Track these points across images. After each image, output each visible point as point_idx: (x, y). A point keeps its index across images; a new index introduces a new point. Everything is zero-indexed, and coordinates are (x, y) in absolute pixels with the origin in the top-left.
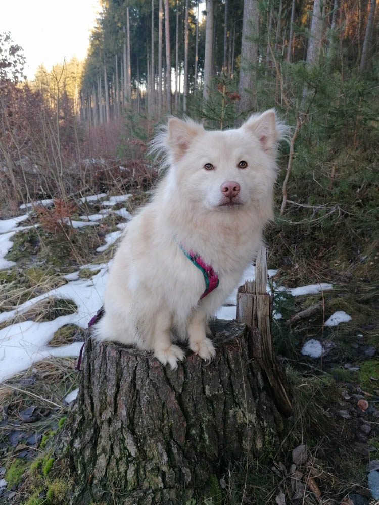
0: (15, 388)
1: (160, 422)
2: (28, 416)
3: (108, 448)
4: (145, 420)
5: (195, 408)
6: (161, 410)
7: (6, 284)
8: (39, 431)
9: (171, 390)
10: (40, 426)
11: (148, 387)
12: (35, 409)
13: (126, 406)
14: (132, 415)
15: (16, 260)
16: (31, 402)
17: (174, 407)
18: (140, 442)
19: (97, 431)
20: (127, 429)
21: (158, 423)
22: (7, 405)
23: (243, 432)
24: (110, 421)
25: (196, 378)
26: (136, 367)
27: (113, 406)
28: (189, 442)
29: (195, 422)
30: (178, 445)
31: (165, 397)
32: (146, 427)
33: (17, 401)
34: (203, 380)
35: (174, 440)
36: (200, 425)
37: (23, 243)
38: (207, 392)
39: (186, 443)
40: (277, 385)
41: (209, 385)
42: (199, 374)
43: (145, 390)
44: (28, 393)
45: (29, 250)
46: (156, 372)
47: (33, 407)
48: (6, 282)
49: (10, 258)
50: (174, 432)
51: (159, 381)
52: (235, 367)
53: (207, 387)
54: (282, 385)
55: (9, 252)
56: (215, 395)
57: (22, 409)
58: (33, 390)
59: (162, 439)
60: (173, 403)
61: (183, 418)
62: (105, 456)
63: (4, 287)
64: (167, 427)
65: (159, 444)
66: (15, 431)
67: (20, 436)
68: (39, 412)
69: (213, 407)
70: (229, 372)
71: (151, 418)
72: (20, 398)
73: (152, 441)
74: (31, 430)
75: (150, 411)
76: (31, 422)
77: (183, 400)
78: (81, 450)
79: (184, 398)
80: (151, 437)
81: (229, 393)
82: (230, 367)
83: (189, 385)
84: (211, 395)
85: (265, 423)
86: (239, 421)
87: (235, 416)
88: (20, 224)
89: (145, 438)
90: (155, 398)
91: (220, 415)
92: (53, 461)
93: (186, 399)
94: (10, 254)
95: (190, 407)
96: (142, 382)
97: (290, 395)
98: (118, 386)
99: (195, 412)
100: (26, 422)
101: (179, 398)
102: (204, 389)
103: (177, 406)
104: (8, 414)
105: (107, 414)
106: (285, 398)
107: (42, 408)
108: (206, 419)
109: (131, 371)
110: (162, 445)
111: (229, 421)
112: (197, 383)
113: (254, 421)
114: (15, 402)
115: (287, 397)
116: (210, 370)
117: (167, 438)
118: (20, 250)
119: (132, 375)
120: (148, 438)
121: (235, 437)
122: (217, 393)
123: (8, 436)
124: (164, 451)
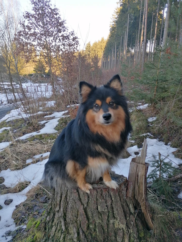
0: (41, 186)
1: (76, 218)
2: (43, 200)
3: (57, 224)
4: (69, 216)
5: (92, 215)
6: (77, 213)
7: (52, 140)
8: (44, 208)
9: (81, 204)
10: (46, 205)
11: (72, 201)
12: (46, 197)
13: (63, 207)
14: (65, 212)
15: (58, 130)
16: (45, 194)
17: (82, 213)
18: (67, 225)
19: (54, 215)
20: (63, 218)
21: (75, 218)
22: (36, 193)
23: (117, 233)
24: (58, 211)
25: (93, 201)
26: (67, 190)
27: (59, 205)
28: (88, 231)
29: (92, 222)
30: (83, 231)
31: (78, 207)
32: (70, 219)
33: (40, 192)
34: (97, 202)
35: (81, 228)
36: (95, 224)
37: (62, 123)
38: (99, 209)
39: (87, 231)
41: (100, 206)
42: (95, 200)
43: (70, 202)
44: (45, 190)
45: (64, 126)
46: (75, 195)
47: (46, 196)
48: (52, 139)
49: (56, 129)
50: (81, 224)
51: (76, 199)
52: (114, 200)
53: (99, 207)
55: (56, 126)
56: (103, 211)
57: (41, 196)
58: (47, 189)
59: (76, 226)
60: (82, 211)
61: (86, 219)
62: (55, 227)
63: (51, 141)
64: (79, 221)
65: (74, 228)
66: (36, 205)
67: (37, 208)
68: (47, 199)
69: (102, 217)
70: (111, 201)
71: (72, 215)
72: (42, 191)
73: (72, 226)
74: (42, 206)
75: (72, 212)
76: (43, 203)
77: (87, 210)
80: (72, 224)
81: (111, 212)
82: (111, 199)
83: (90, 204)
84: (101, 211)
85: (131, 231)
86: (116, 227)
87: (113, 224)
88: (64, 114)
89: (69, 224)
90: (74, 207)
91: (105, 222)
92: (40, 223)
93: (88, 210)
94: (56, 127)
95: (90, 214)
96: (69, 198)
97: (152, 219)
98: (61, 197)
99: (92, 217)
100: (41, 203)
101: (85, 210)
102: (97, 207)
103: (84, 212)
104: (36, 197)
105: (57, 209)
107: (49, 198)
108: (98, 222)
109: (66, 192)
110: (75, 228)
111: (110, 225)
112: (94, 204)
113: (124, 228)
114: (40, 193)
116: (101, 199)
117: (78, 226)
118: (60, 126)
119: (66, 194)
120: (70, 224)
121: (113, 234)
122: (104, 210)
123: (33, 207)
124: (76, 232)
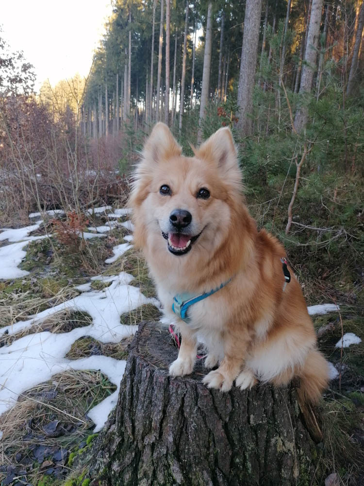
0: (38, 401)
1: (206, 450)
2: (52, 431)
3: (150, 474)
4: (191, 447)
5: (240, 437)
6: (208, 438)
7: (20, 294)
8: (65, 447)
9: (218, 419)
10: (65, 441)
11: (196, 415)
12: (58, 423)
13: (173, 433)
14: (177, 442)
15: (30, 270)
16: (53, 416)
17: (221, 436)
18: (185, 469)
19: (139, 454)
20: (173, 456)
21: (204, 450)
22: (30, 419)
23: (282, 461)
24: (153, 447)
25: (242, 408)
26: (185, 395)
27: (158, 431)
28: (233, 470)
29: (238, 451)
30: (223, 474)
31: (212, 425)
32: (192, 454)
33: (40, 414)
34: (248, 409)
35: (219, 469)
36: (244, 454)
37: (36, 253)
38: (252, 422)
39: (230, 472)
40: (308, 412)
41: (254, 415)
42: (246, 404)
43: (193, 418)
44: (50, 406)
45: (42, 260)
46: (205, 401)
47: (57, 421)
48: (21, 292)
49: (23, 268)
50: (220, 460)
51: (208, 409)
52: (278, 397)
53: (252, 416)
54: (312, 412)
55: (23, 261)
56: (259, 424)
57: (45, 423)
58: (55, 404)
59: (208, 467)
60: (219, 432)
61: (228, 447)
62: (147, 481)
63: (19, 296)
64: (212, 455)
65: (205, 472)
66: (39, 445)
67: (46, 452)
68: (62, 427)
69: (257, 436)
70: (272, 402)
71: (198, 446)
72: (43, 411)
73: (198, 469)
74: (56, 445)
75: (197, 439)
76: (55, 437)
77: (229, 429)
78: (119, 473)
79: (230, 427)
80: (197, 464)
81: (271, 422)
82: (273, 396)
83: (235, 414)
84: (255, 425)
85: (301, 451)
86: (278, 450)
87: (275, 445)
88: (31, 234)
89: (190, 465)
90: (202, 427)
91: (262, 444)
92: (89, 483)
93: (232, 428)
94: (24, 264)
95: (235, 437)
96: (190, 409)
97: (320, 421)
98: (164, 412)
99: (240, 440)
100: (51, 437)
101: (225, 426)
102: (249, 418)
103: (224, 434)
104: (32, 428)
105: (151, 439)
106: (315, 425)
107: (66, 423)
108: (250, 448)
109: (180, 399)
110: (207, 472)
111: (270, 450)
112: (243, 412)
113: (292, 450)
114: (39, 416)
115: (317, 424)
116: (256, 400)
117: (212, 466)
118: (34, 260)
119: (180, 402)
120: (194, 465)
121: (274, 465)
122: (261, 422)
123: (32, 451)
124: (209, 479)
